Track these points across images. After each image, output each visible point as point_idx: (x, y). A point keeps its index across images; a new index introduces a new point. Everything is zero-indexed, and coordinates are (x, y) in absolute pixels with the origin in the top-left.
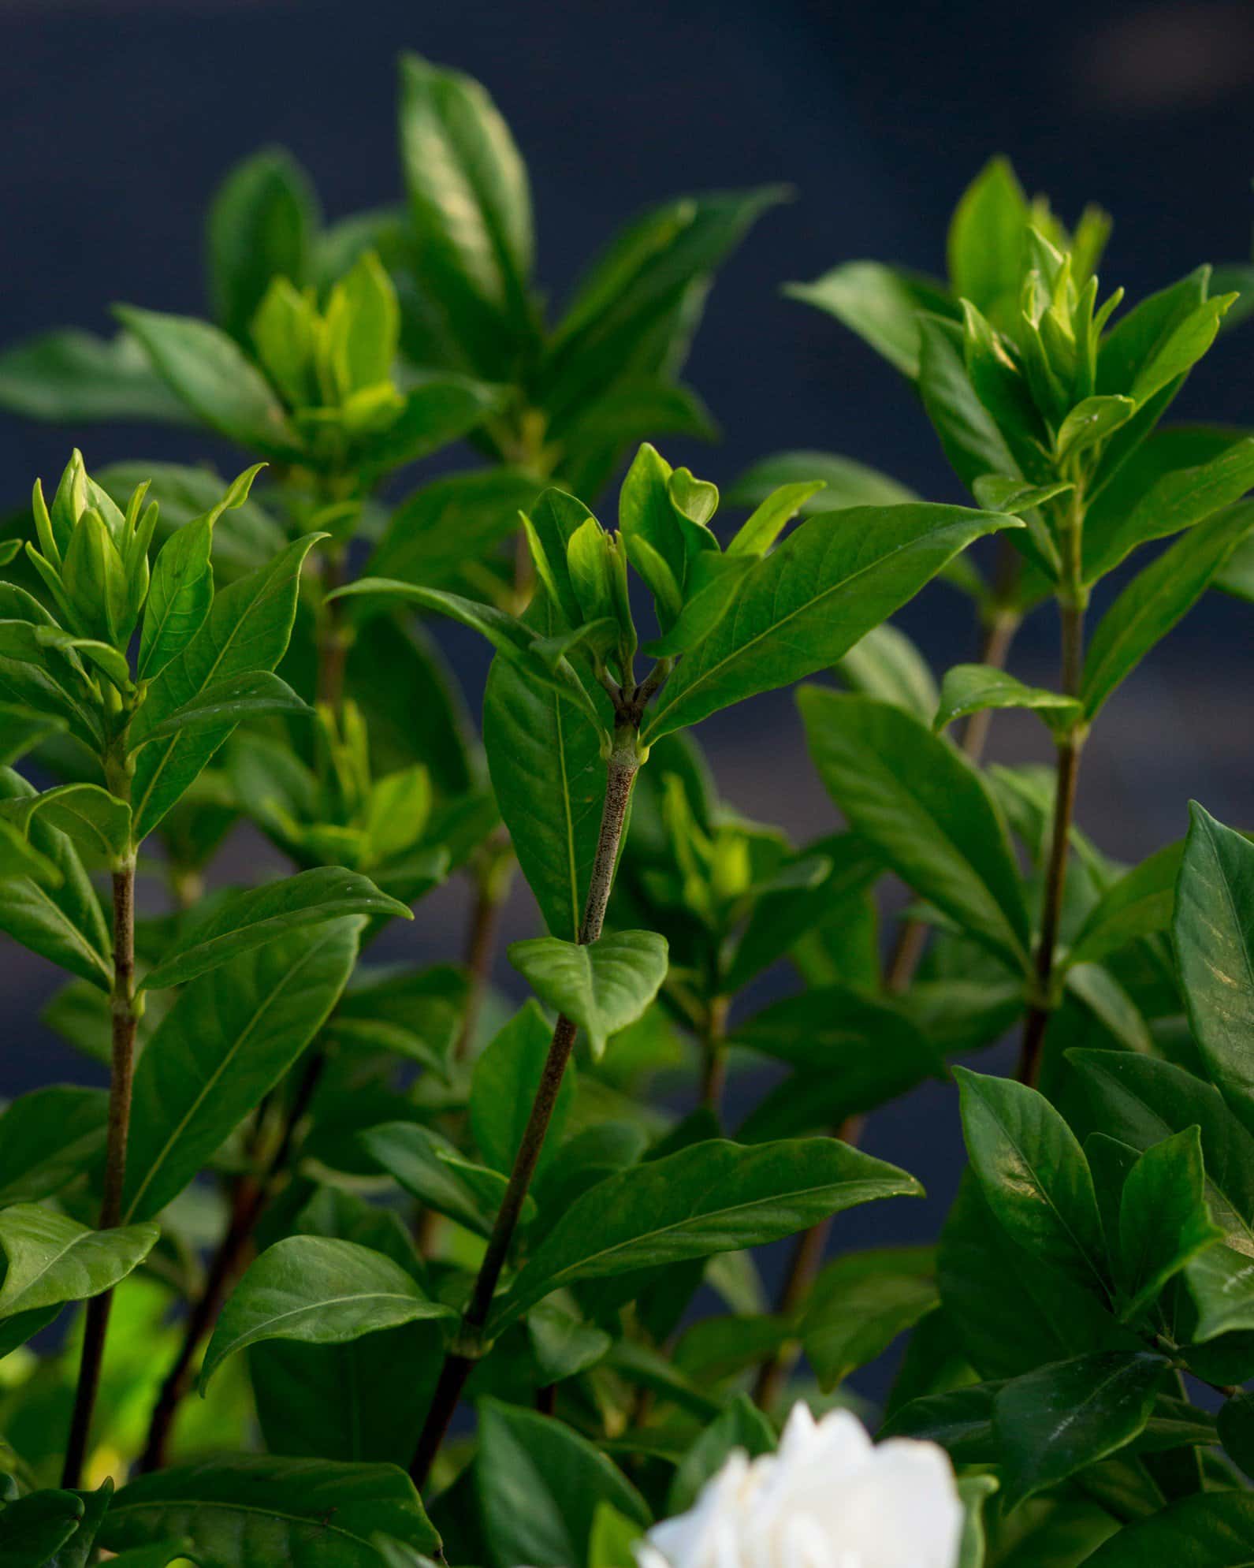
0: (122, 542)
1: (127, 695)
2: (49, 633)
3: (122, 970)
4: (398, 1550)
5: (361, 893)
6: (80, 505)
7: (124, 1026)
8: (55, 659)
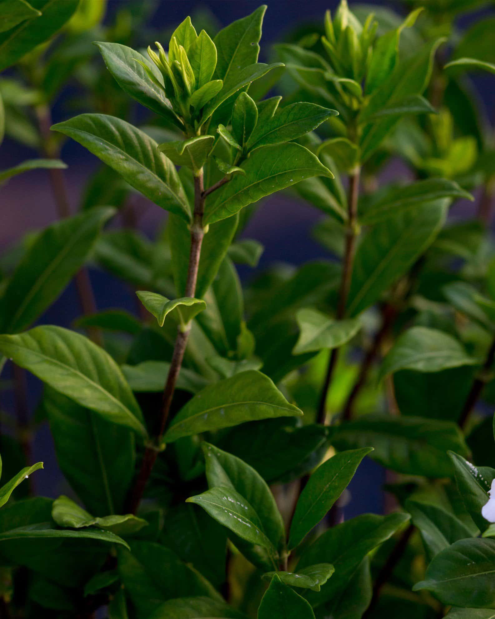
0: (361, 39)
1: (360, 102)
2: (329, 75)
3: (351, 215)
4: (458, 458)
5: (451, 189)
6: (344, 24)
7: (349, 239)
8: (330, 86)
